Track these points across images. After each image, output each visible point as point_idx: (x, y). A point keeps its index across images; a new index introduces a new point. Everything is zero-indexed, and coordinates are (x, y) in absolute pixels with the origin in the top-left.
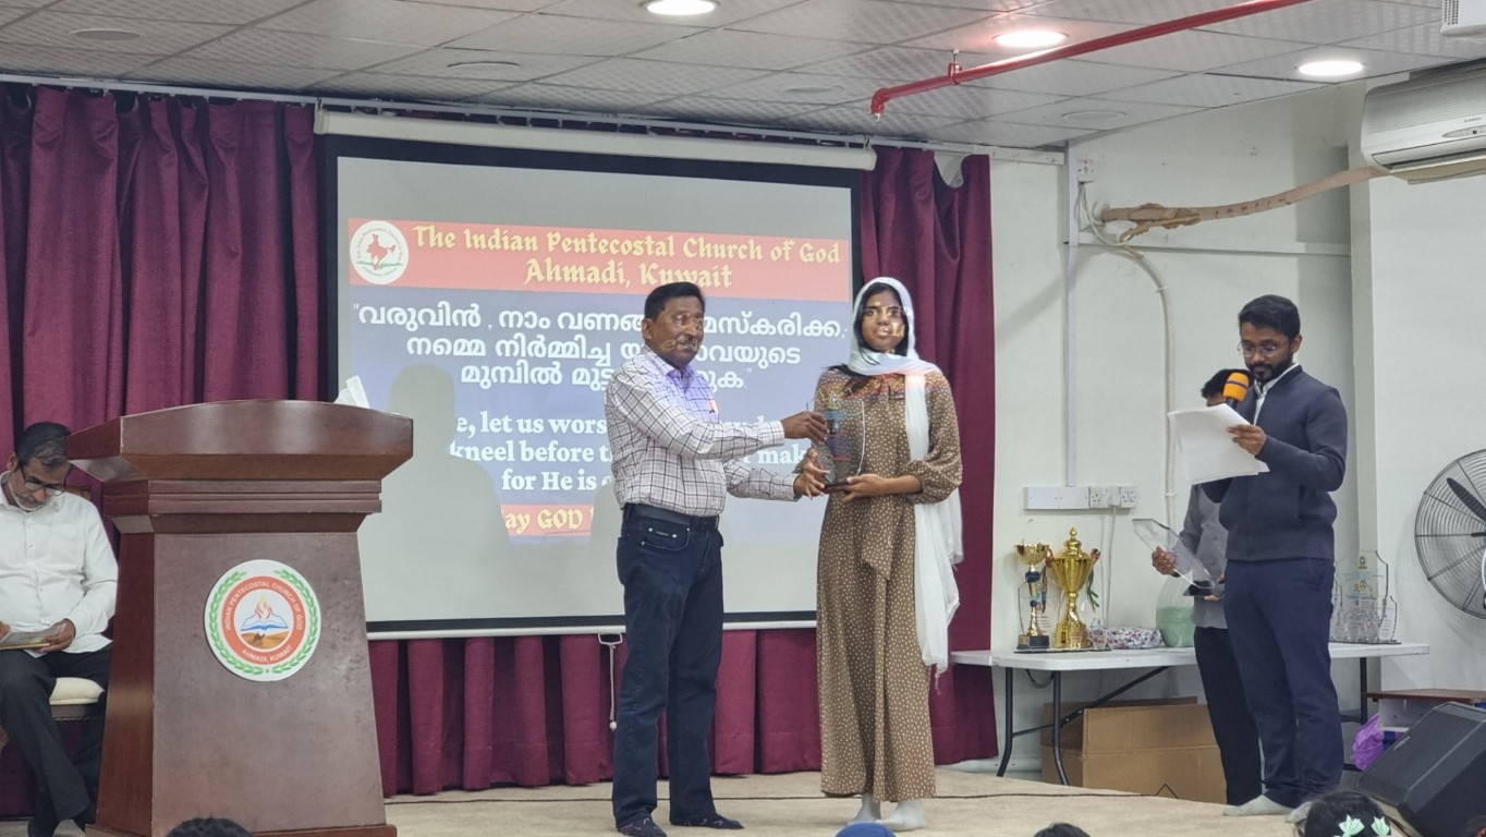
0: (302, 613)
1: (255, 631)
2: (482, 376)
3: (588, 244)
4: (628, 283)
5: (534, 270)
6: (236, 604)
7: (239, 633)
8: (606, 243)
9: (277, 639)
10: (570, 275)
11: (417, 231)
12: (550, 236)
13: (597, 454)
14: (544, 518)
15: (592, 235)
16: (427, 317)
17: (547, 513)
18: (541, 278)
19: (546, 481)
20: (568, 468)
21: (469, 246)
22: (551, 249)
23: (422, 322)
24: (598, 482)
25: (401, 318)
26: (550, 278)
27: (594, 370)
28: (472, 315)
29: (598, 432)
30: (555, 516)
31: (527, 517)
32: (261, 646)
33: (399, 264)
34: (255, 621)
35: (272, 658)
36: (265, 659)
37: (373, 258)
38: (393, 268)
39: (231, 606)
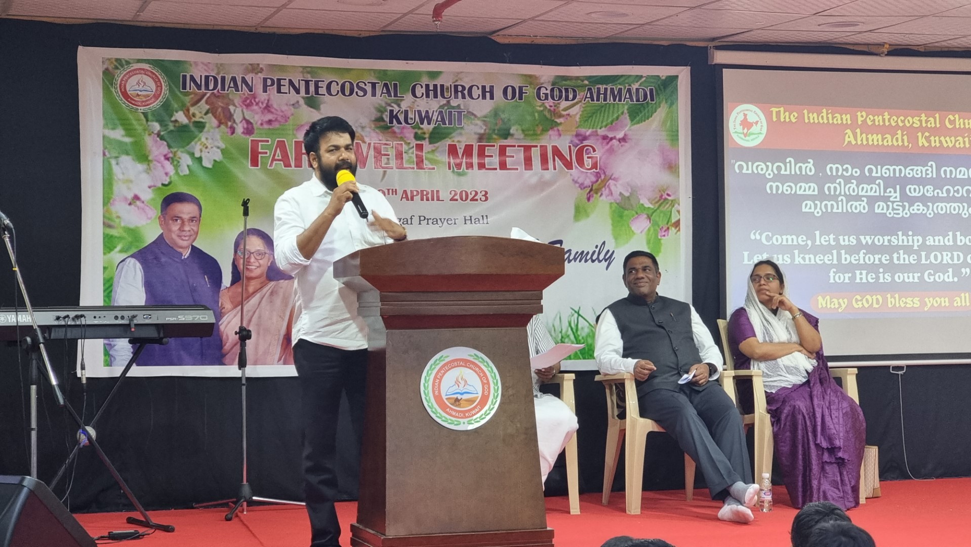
0: (488, 383)
1: (455, 396)
2: (816, 208)
3: (884, 120)
4: (910, 145)
5: (849, 137)
6: (442, 377)
7: (444, 397)
8: (896, 119)
9: (471, 401)
10: (873, 140)
11: (772, 111)
12: (859, 114)
13: (891, 259)
14: (857, 301)
15: (886, 114)
16: (779, 168)
17: (859, 298)
18: (854, 142)
19: (858, 276)
20: (872, 268)
21: (807, 121)
22: (860, 123)
23: (776, 172)
24: (893, 277)
25: (762, 169)
26: (859, 142)
27: (889, 203)
28: (809, 167)
29: (892, 244)
30: (864, 300)
31: (846, 300)
32: (459, 406)
33: (760, 133)
34: (455, 389)
35: (467, 414)
36: (462, 415)
37: (743, 129)
38: (756, 136)
39: (438, 379)
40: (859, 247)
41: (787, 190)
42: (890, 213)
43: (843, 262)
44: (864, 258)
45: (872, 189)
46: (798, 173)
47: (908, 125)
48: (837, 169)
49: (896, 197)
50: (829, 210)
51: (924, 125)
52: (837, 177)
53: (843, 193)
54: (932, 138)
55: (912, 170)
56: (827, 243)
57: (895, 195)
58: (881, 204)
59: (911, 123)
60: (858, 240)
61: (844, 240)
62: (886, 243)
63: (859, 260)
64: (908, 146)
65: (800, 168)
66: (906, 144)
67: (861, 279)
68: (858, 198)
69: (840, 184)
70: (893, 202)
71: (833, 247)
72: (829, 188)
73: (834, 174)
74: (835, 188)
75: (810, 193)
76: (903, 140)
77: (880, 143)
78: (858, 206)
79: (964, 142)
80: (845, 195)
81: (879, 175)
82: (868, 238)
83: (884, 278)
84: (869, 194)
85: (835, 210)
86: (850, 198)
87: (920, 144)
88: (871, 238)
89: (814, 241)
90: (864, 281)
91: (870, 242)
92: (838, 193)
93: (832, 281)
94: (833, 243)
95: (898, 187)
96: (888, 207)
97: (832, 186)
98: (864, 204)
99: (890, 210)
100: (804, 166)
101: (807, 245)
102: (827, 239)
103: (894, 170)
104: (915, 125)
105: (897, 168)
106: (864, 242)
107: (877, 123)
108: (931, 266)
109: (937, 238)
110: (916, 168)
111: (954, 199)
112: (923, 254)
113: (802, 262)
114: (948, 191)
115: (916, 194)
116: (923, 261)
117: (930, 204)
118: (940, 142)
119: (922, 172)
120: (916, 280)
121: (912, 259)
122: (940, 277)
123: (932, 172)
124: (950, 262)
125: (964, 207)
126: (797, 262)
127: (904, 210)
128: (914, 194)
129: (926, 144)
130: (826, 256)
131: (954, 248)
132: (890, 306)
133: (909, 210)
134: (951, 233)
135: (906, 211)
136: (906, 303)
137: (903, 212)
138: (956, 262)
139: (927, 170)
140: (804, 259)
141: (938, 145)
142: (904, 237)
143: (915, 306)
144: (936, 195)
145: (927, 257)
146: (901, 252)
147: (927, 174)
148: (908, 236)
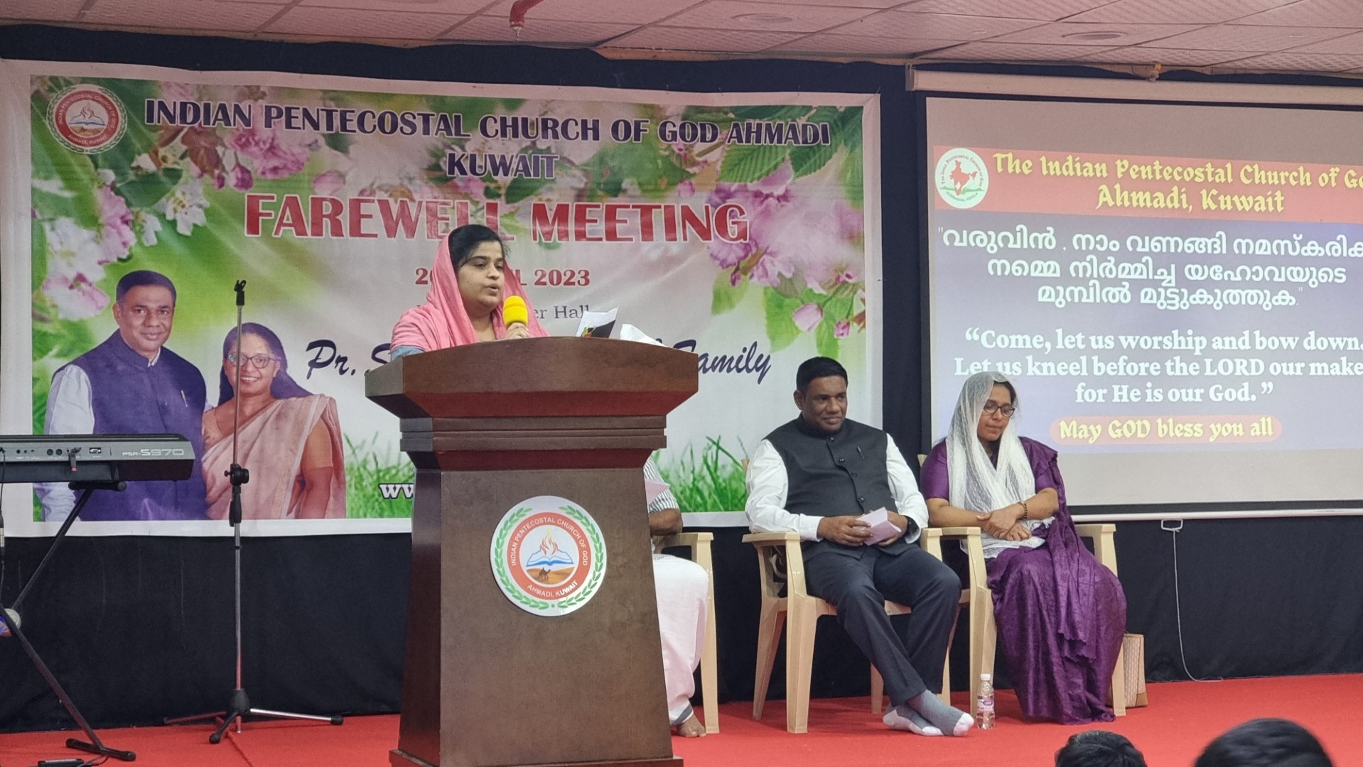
0: (588, 549)
1: (540, 567)
2: (1057, 296)
3: (1153, 172)
5: (1105, 196)
6: (521, 540)
7: (525, 569)
8: (1170, 170)
9: (564, 574)
10: (1138, 201)
11: (996, 158)
12: (1119, 163)
13: (1163, 368)
14: (1115, 428)
15: (1157, 163)
16: (1006, 239)
17: (1117, 424)
18: (1111, 203)
19: (1117, 393)
20: (1136, 382)
21: (1045, 172)
22: (1120, 175)
23: (1001, 245)
24: (1165, 394)
25: (982, 241)
26: (1119, 203)
27: (1160, 290)
28: (1048, 238)
29: (1165, 347)
30: (1125, 426)
31: (1099, 427)
32: (545, 581)
33: (980, 190)
34: (541, 557)
35: (557, 594)
36: (551, 594)
37: (955, 184)
38: (974, 193)
39: (516, 542)
40: (1118, 351)
41: (1017, 271)
42: (1162, 304)
43: (1096, 372)
44: (1125, 367)
45: (1136, 268)
46: (1033, 246)
47: (1188, 179)
48: (1088, 240)
49: (1170, 282)
50: (1076, 300)
51: (1210, 179)
52: (1088, 252)
53: (1095, 275)
54: (1221, 198)
55: (1193, 243)
56: (1073, 346)
57: (1168, 278)
58: (1150, 290)
59: (1192, 176)
60: (1117, 342)
61: (1097, 342)
62: (1156, 347)
63: (1118, 370)
64: (1188, 208)
65: (1036, 239)
66: (1185, 206)
67: (1121, 397)
68: (1117, 282)
69: (1091, 262)
70: (1166, 288)
71: (1081, 352)
72: (1076, 268)
73: (1084, 248)
74: (1085, 268)
75: (1050, 274)
76: (1180, 201)
77: (1149, 205)
78: (1117, 294)
79: (1267, 204)
80: (1099, 278)
81: (1147, 249)
82: (1130, 338)
83: (1153, 396)
84: (1132, 276)
85: (1084, 300)
86: (1105, 282)
87: (1205, 207)
88: (1134, 339)
89: (1054, 343)
90: (1125, 399)
91: (1133, 345)
92: (1088, 275)
93: (1079, 400)
94: (1081, 346)
95: (1173, 267)
96: (1159, 294)
97: (1081, 265)
98: (1125, 290)
99: (1162, 300)
100: (1041, 237)
101: (1044, 348)
102: (1073, 340)
103: (1168, 242)
104: (1197, 179)
105: (1172, 240)
106: (1125, 345)
107: (1144, 176)
108: (1219, 379)
109: (1227, 339)
110: (1198, 240)
111: (1251, 285)
112: (1208, 361)
113: (1038, 373)
114: (1243, 273)
115: (1199, 277)
116: (1208, 372)
117: (1217, 291)
118: (1233, 203)
119: (1206, 246)
120: (1198, 399)
121: (1193, 369)
122: (1231, 395)
123: (1221, 246)
124: (1246, 373)
125: (1265, 295)
126: (1030, 373)
127: (1181, 299)
128: (1195, 277)
129: (1213, 207)
130: (1072, 365)
131: (1251, 353)
132: (1161, 435)
133: (1188, 300)
134: (1247, 333)
135: (1185, 301)
136: (1183, 431)
137: (1180, 302)
138: (1253, 373)
139: (1214, 243)
140: (1040, 368)
141: (1230, 207)
142: (1182, 338)
143: (1196, 435)
144: (1226, 278)
145: (1214, 367)
146: (1177, 359)
147: (1214, 249)
148: (1186, 336)
